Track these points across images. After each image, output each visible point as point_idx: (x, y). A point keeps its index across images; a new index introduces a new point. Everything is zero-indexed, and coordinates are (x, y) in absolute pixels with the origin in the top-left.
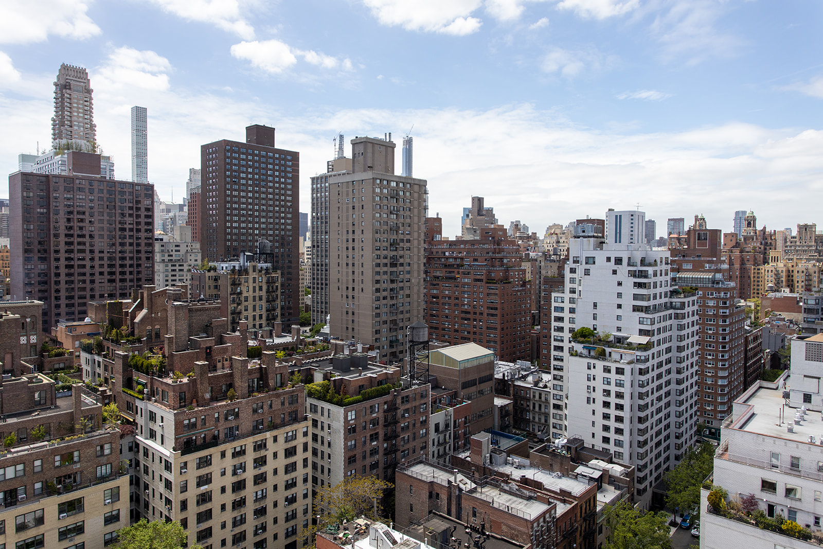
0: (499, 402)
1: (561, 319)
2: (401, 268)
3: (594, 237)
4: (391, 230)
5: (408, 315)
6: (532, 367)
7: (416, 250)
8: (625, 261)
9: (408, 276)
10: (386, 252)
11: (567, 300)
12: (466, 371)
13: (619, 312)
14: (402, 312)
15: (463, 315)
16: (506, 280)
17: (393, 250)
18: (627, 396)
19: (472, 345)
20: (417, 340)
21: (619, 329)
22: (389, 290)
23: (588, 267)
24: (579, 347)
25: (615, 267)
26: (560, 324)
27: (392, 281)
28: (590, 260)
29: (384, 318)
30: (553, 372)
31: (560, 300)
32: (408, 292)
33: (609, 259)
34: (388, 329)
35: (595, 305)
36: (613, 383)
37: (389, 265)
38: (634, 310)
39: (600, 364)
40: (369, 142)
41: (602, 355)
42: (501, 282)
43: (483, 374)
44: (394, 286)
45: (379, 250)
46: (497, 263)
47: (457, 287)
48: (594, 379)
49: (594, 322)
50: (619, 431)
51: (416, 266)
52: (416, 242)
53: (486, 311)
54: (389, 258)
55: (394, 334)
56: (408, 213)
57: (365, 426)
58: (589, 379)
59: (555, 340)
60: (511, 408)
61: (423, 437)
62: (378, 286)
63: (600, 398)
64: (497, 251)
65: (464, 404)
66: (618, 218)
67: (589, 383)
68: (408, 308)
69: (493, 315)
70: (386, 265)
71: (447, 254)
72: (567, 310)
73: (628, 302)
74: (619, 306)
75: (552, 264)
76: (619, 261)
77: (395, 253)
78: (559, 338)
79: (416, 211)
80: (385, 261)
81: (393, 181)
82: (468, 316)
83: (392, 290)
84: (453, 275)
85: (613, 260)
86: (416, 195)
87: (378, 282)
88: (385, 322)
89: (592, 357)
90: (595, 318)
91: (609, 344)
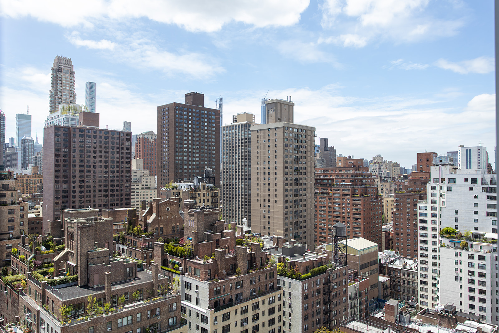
0: (382, 279)
1: (425, 222)
2: (300, 187)
3: (449, 165)
4: (294, 160)
5: (305, 219)
6: (396, 255)
7: (309, 174)
8: (479, 181)
9: (304, 192)
10: (291, 176)
11: (429, 208)
12: (362, 257)
13: (476, 217)
14: (301, 217)
15: (335, 219)
16: (364, 193)
17: (296, 175)
18: (488, 276)
19: (362, 239)
20: (340, 235)
21: (476, 229)
22: (293, 201)
23: (450, 185)
24: (446, 241)
25: (472, 185)
26: (424, 225)
27: (295, 196)
28: (452, 181)
29: (291, 220)
30: (420, 258)
31: (424, 208)
32: (304, 203)
33: (466, 180)
34: (293, 228)
35: (456, 212)
36: (476, 266)
37: (293, 184)
38: (488, 215)
39: (465, 253)
40: (279, 103)
41: (465, 247)
42: (362, 196)
43: (372, 259)
44: (296, 199)
45: (287, 174)
46: (359, 183)
47: (330, 199)
48: (461, 263)
49: (456, 224)
50: (482, 300)
51: (309, 185)
52: (309, 169)
53: (352, 216)
54: (293, 180)
55: (297, 231)
56: (304, 149)
57: (313, 294)
58: (456, 263)
59: (421, 236)
60: (389, 283)
61: (344, 302)
62: (287, 199)
63: (465, 276)
64: (358, 175)
65: (364, 280)
66: (469, 152)
67: (456, 266)
68: (305, 214)
69: (357, 219)
70: (291, 184)
71: (322, 177)
72: (429, 215)
73: (483, 210)
74: (476, 212)
75: (386, 184)
76: (474, 181)
77: (297, 176)
78: (424, 235)
79: (309, 148)
80: (291, 182)
81: (296, 128)
82: (339, 219)
83: (295, 201)
84: (326, 191)
85: (470, 181)
86: (309, 137)
87: (287, 196)
88: (291, 223)
89: (458, 248)
90: (456, 220)
91: (469, 239)
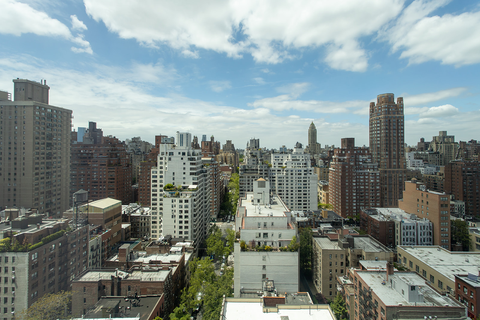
0: (124, 226)
1: (156, 181)
2: (55, 160)
3: (171, 143)
4: (47, 137)
5: (59, 187)
6: (138, 206)
7: (65, 149)
8: (186, 154)
9: (59, 164)
10: (43, 151)
11: (158, 172)
12: (107, 213)
13: (184, 176)
14: (55, 186)
15: (93, 184)
16: (118, 164)
17: (49, 149)
18: (190, 212)
19: (109, 199)
20: (81, 201)
21: (184, 183)
22: (45, 173)
23: (170, 157)
24: (167, 193)
25: (182, 157)
26: (155, 184)
27: (48, 168)
28: (171, 154)
29: (42, 190)
30: (152, 206)
31: (155, 172)
32: (59, 174)
33: (179, 153)
34: (45, 196)
35: (174, 173)
36: (184, 207)
37: (45, 158)
38: (190, 175)
39: (177, 200)
40: (29, 83)
41: (178, 196)
42: (116, 165)
43: (116, 213)
44: (49, 170)
45: (39, 149)
46: (114, 156)
47: (89, 169)
48: (175, 206)
49: (174, 181)
50: (187, 227)
51: (65, 159)
52: (65, 145)
53: (108, 181)
54: (45, 154)
55: (50, 199)
56: (60, 128)
57: (45, 260)
58: (172, 207)
59: (153, 191)
60: (130, 228)
61: (84, 256)
62: (37, 171)
63: (177, 214)
64: (114, 150)
65: (107, 231)
66: (181, 136)
67: (172, 209)
68: (59, 183)
69: (111, 182)
70: (44, 158)
71: (82, 151)
72: (158, 177)
73: (188, 171)
74: (184, 173)
75: (138, 156)
76: (184, 154)
77: (50, 151)
78: (155, 190)
79: (65, 127)
80: (43, 156)
81: (49, 109)
82: (96, 184)
83: (47, 173)
84: (86, 162)
85: (181, 153)
86: (65, 118)
87: (37, 169)
88: (43, 193)
89: (174, 197)
90: (174, 179)
91: (180, 190)
